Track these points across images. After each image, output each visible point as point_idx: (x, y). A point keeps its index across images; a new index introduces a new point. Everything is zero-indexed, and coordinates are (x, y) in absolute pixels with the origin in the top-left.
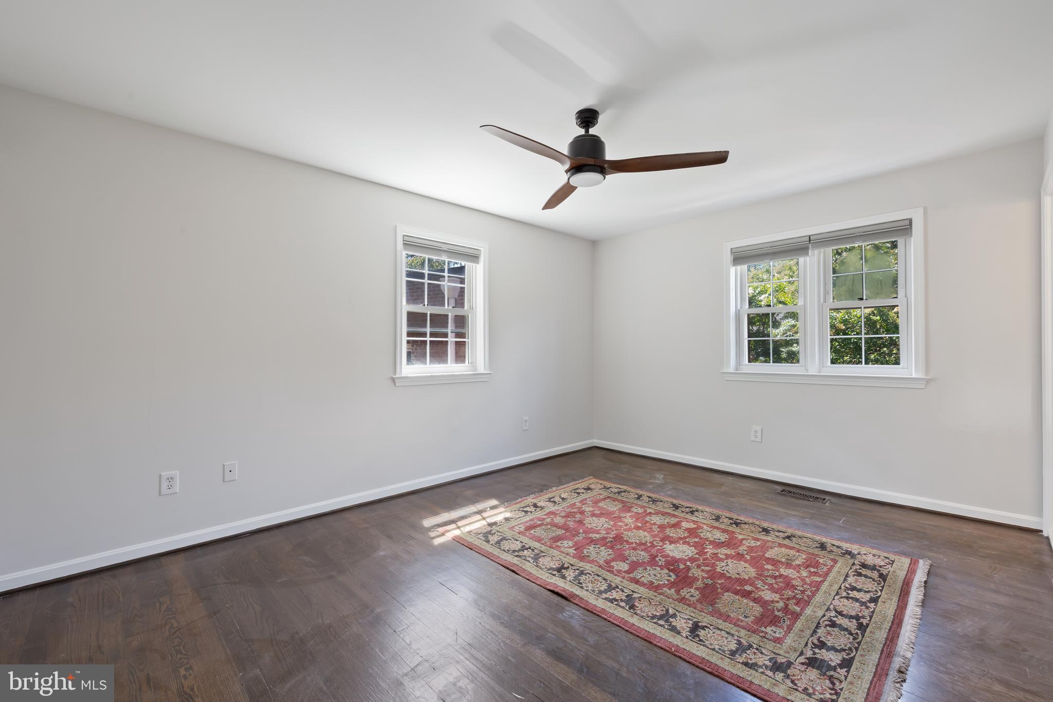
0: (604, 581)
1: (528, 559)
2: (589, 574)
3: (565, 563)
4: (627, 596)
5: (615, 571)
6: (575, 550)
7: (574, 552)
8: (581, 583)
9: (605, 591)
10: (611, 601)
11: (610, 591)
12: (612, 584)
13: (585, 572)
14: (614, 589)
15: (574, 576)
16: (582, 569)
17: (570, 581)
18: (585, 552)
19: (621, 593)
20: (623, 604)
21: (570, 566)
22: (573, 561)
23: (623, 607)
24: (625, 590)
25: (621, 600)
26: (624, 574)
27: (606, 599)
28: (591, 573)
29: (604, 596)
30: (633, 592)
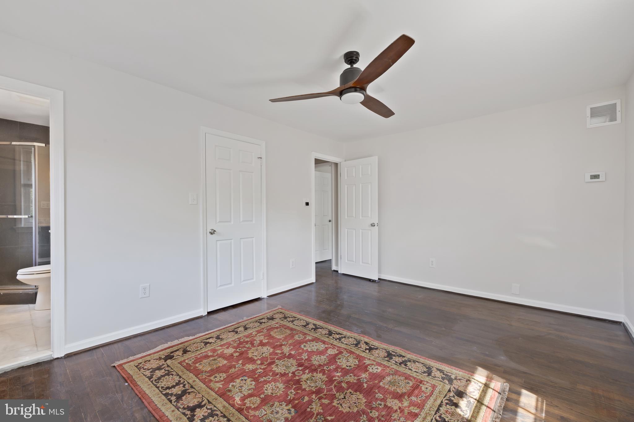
0: (343, 342)
1: (394, 354)
2: (352, 345)
3: (369, 352)
4: (332, 335)
5: (336, 348)
6: (365, 363)
7: (365, 362)
8: (355, 340)
9: (342, 338)
10: (339, 334)
11: (340, 338)
12: (338, 341)
13: (355, 345)
14: (338, 339)
15: (360, 344)
16: (356, 347)
17: (362, 340)
18: (357, 362)
19: (334, 337)
20: (334, 332)
21: (364, 350)
22: (363, 354)
23: (334, 331)
24: (332, 338)
25: (334, 334)
26: (331, 347)
27: (342, 334)
28: (351, 345)
29: (343, 336)
30: (328, 337)
